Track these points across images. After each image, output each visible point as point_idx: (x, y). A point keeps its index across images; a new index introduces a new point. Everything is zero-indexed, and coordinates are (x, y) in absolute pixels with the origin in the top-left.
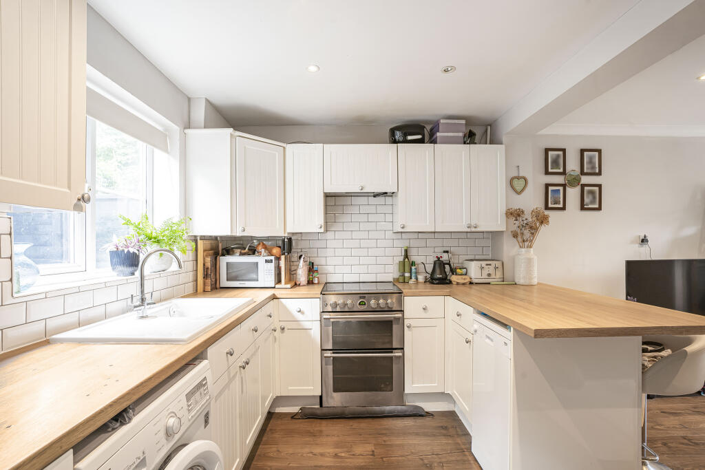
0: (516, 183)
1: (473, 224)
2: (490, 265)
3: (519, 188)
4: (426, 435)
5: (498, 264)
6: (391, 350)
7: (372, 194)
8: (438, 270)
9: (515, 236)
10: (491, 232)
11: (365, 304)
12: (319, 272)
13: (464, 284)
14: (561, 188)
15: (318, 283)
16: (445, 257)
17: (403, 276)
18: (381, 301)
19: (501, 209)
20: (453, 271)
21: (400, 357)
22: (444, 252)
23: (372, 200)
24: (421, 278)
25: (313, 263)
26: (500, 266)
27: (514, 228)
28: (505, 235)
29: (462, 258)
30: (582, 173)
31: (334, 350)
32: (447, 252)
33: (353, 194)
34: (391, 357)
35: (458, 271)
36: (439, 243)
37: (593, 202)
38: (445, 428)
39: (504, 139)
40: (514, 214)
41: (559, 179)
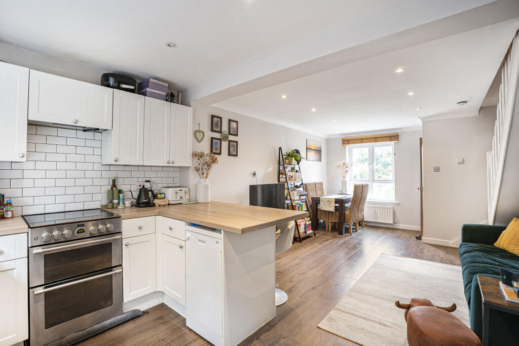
0: (197, 135)
1: (171, 160)
2: (182, 190)
3: (199, 138)
4: (148, 329)
5: (187, 189)
6: (110, 269)
7: (82, 129)
8: (143, 196)
9: (197, 170)
10: (179, 167)
11: (84, 232)
12: (14, 204)
13: (164, 205)
14: (219, 141)
15: (12, 217)
16: (147, 185)
17: (111, 202)
18: (100, 227)
19: (190, 151)
20: (155, 196)
21: (120, 272)
22: (146, 181)
23: (81, 134)
24: (128, 203)
25: (3, 196)
26: (188, 191)
27: (196, 165)
28: (191, 169)
29: (160, 186)
30: (229, 133)
31: (46, 285)
32: (149, 181)
33: (59, 126)
34: (111, 276)
35: (159, 195)
36: (141, 174)
37: (234, 151)
38: (162, 318)
39: (192, 104)
40: (197, 155)
41: (218, 135)
